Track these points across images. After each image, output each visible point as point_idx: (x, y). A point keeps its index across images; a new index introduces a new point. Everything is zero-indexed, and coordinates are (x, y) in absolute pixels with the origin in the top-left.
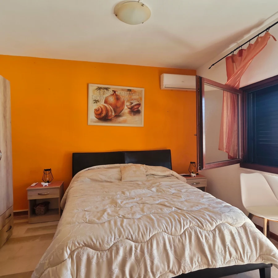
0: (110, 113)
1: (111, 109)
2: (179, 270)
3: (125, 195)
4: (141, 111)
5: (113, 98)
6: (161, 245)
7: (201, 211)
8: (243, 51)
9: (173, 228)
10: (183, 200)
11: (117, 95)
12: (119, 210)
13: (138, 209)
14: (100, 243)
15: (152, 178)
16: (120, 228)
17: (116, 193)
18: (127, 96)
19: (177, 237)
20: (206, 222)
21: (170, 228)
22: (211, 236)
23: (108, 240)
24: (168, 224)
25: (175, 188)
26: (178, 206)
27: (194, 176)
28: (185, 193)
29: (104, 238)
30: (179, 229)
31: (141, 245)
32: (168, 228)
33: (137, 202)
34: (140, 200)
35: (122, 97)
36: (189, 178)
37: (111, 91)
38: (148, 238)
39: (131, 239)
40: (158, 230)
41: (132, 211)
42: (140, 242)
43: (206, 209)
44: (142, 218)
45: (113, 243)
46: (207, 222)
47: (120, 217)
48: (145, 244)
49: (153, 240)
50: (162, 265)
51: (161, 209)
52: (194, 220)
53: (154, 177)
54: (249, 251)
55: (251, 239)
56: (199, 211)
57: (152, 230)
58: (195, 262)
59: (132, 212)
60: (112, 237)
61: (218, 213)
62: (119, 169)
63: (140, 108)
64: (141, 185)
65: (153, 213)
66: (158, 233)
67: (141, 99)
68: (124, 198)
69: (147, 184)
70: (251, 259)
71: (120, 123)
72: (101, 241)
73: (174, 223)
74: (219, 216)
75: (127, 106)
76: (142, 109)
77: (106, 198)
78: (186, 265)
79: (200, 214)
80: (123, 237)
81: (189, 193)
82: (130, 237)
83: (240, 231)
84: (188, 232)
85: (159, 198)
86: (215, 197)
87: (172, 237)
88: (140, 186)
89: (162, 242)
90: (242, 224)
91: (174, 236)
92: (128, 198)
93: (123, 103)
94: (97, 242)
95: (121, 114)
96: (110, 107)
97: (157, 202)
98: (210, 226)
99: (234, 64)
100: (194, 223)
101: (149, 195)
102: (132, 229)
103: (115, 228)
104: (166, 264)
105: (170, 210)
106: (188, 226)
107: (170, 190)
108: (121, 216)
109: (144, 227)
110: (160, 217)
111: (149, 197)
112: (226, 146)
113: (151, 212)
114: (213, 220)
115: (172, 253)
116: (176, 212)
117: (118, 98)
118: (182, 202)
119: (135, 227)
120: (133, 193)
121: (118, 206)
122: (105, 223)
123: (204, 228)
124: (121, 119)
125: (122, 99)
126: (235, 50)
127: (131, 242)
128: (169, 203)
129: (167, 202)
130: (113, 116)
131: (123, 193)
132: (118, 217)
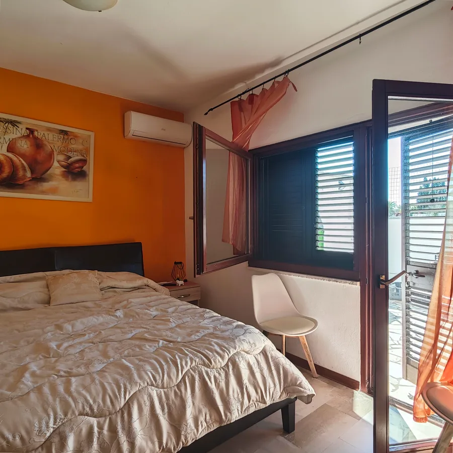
0: (21, 173)
1: (23, 164)
2: (178, 444)
3: (64, 331)
4: (88, 172)
5: (28, 143)
6: (146, 410)
7: (205, 340)
8: (255, 97)
9: (166, 376)
10: (174, 325)
11: (36, 138)
12: (56, 361)
13: (96, 353)
14: (22, 438)
15: (111, 294)
16: (65, 398)
17: (43, 330)
18: (59, 143)
19: (171, 391)
20: (214, 356)
21: (160, 376)
22: (223, 375)
23: (40, 427)
24: (155, 369)
25: (156, 307)
26: (168, 337)
27: (181, 285)
28: (174, 314)
29: (31, 424)
30: (174, 375)
31: (110, 419)
32: (158, 378)
33: (90, 341)
34: (96, 337)
35: (49, 142)
36: (174, 288)
37: (24, 129)
38: (123, 403)
39: (90, 412)
40: (140, 385)
41: (85, 358)
42: (107, 414)
43: (212, 335)
44: (107, 368)
45: (52, 430)
46: (217, 355)
47: (61, 376)
48: (117, 416)
49: (131, 405)
50: (149, 443)
51: (140, 347)
52: (197, 356)
53: (115, 292)
54: (272, 385)
55: (273, 368)
56: (202, 339)
57: (129, 386)
58: (201, 422)
59: (84, 362)
60: (49, 419)
61: (229, 338)
62: (43, 283)
63: (85, 168)
64: (93, 308)
65: (125, 356)
66: (139, 390)
67: (87, 150)
68: (62, 337)
69: (104, 304)
70: (274, 396)
71: (43, 192)
72: (24, 433)
73: (165, 367)
74: (232, 343)
75: (58, 161)
76: (90, 168)
77: (22, 343)
78: (189, 431)
79: (205, 345)
80: (73, 412)
81: (180, 313)
82: (88, 409)
83: (260, 360)
84: (188, 377)
85: (131, 327)
86: (219, 315)
87: (164, 392)
88: (91, 311)
89: (148, 403)
90: (261, 349)
91: (167, 388)
92: (71, 337)
93: (50, 156)
94: (14, 437)
95: (45, 176)
96: (20, 161)
97: (130, 336)
98: (221, 360)
99: (242, 113)
100: (197, 360)
101: (112, 325)
102: (90, 393)
103: (55, 400)
104: (156, 440)
105: (155, 347)
106: (189, 367)
107: (148, 311)
108: (62, 373)
109: (113, 384)
110: (140, 360)
111: (112, 327)
113: (123, 355)
114: (224, 351)
115: (165, 418)
116: (165, 348)
117: (38, 145)
118: (171, 329)
119: (96, 389)
120: (79, 325)
121: (51, 356)
122: (28, 393)
123: (212, 366)
124: (46, 185)
125: (48, 148)
126: (244, 93)
127: (90, 418)
128: (151, 334)
129: (146, 332)
130: (28, 179)
131: (59, 327)
132: (56, 377)
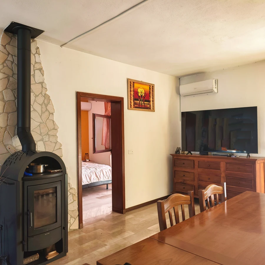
2: (90, 182)
19: (89, 173)
58: (95, 179)
78: (92, 180)
84: (92, 171)
98: (99, 170)
100: (94, 169)
104: (86, 180)
112: (105, 143)
115: (88, 177)
